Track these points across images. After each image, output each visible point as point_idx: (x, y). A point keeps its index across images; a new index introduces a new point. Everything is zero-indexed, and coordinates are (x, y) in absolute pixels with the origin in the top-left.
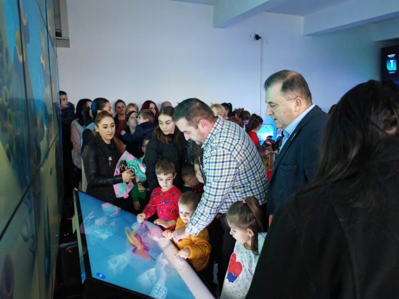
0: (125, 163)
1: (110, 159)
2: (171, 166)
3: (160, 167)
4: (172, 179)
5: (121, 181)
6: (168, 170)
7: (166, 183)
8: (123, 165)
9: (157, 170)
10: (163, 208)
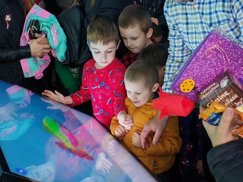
0: (36, 23)
1: (8, 18)
2: (113, 30)
3: (97, 32)
4: (114, 51)
5: (28, 55)
6: (109, 35)
7: (106, 57)
8: (33, 26)
9: (89, 37)
10: (97, 95)
